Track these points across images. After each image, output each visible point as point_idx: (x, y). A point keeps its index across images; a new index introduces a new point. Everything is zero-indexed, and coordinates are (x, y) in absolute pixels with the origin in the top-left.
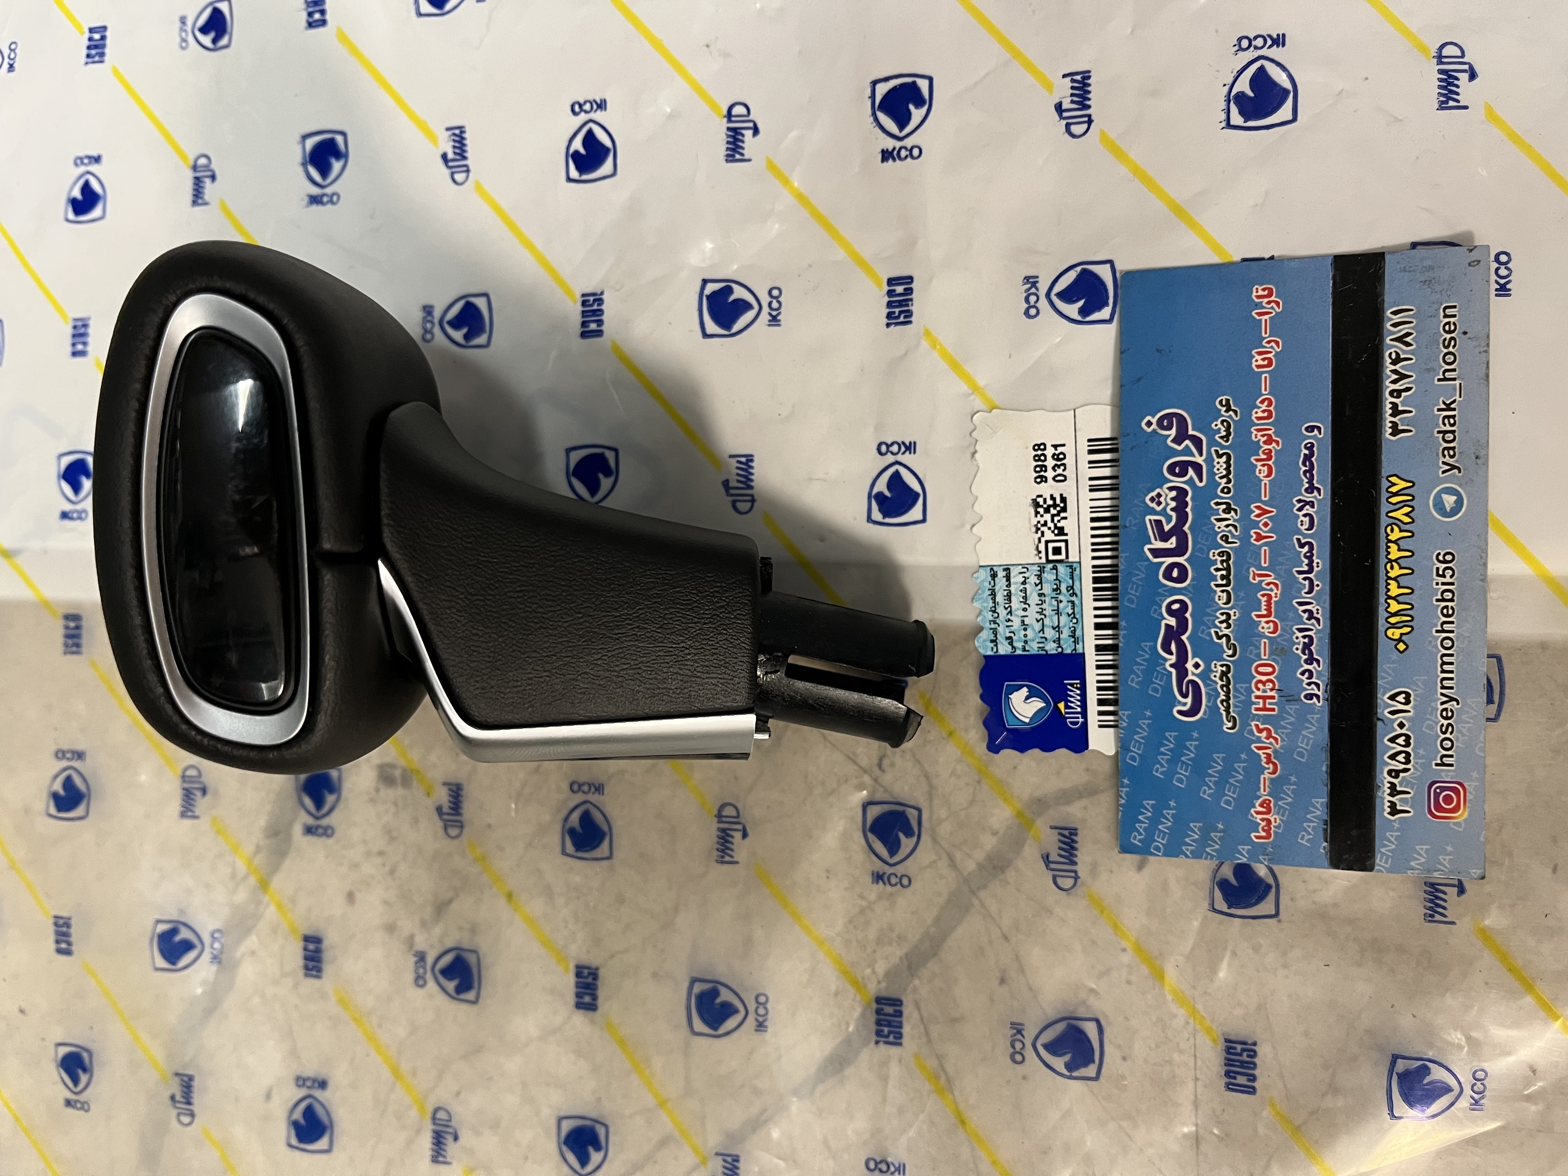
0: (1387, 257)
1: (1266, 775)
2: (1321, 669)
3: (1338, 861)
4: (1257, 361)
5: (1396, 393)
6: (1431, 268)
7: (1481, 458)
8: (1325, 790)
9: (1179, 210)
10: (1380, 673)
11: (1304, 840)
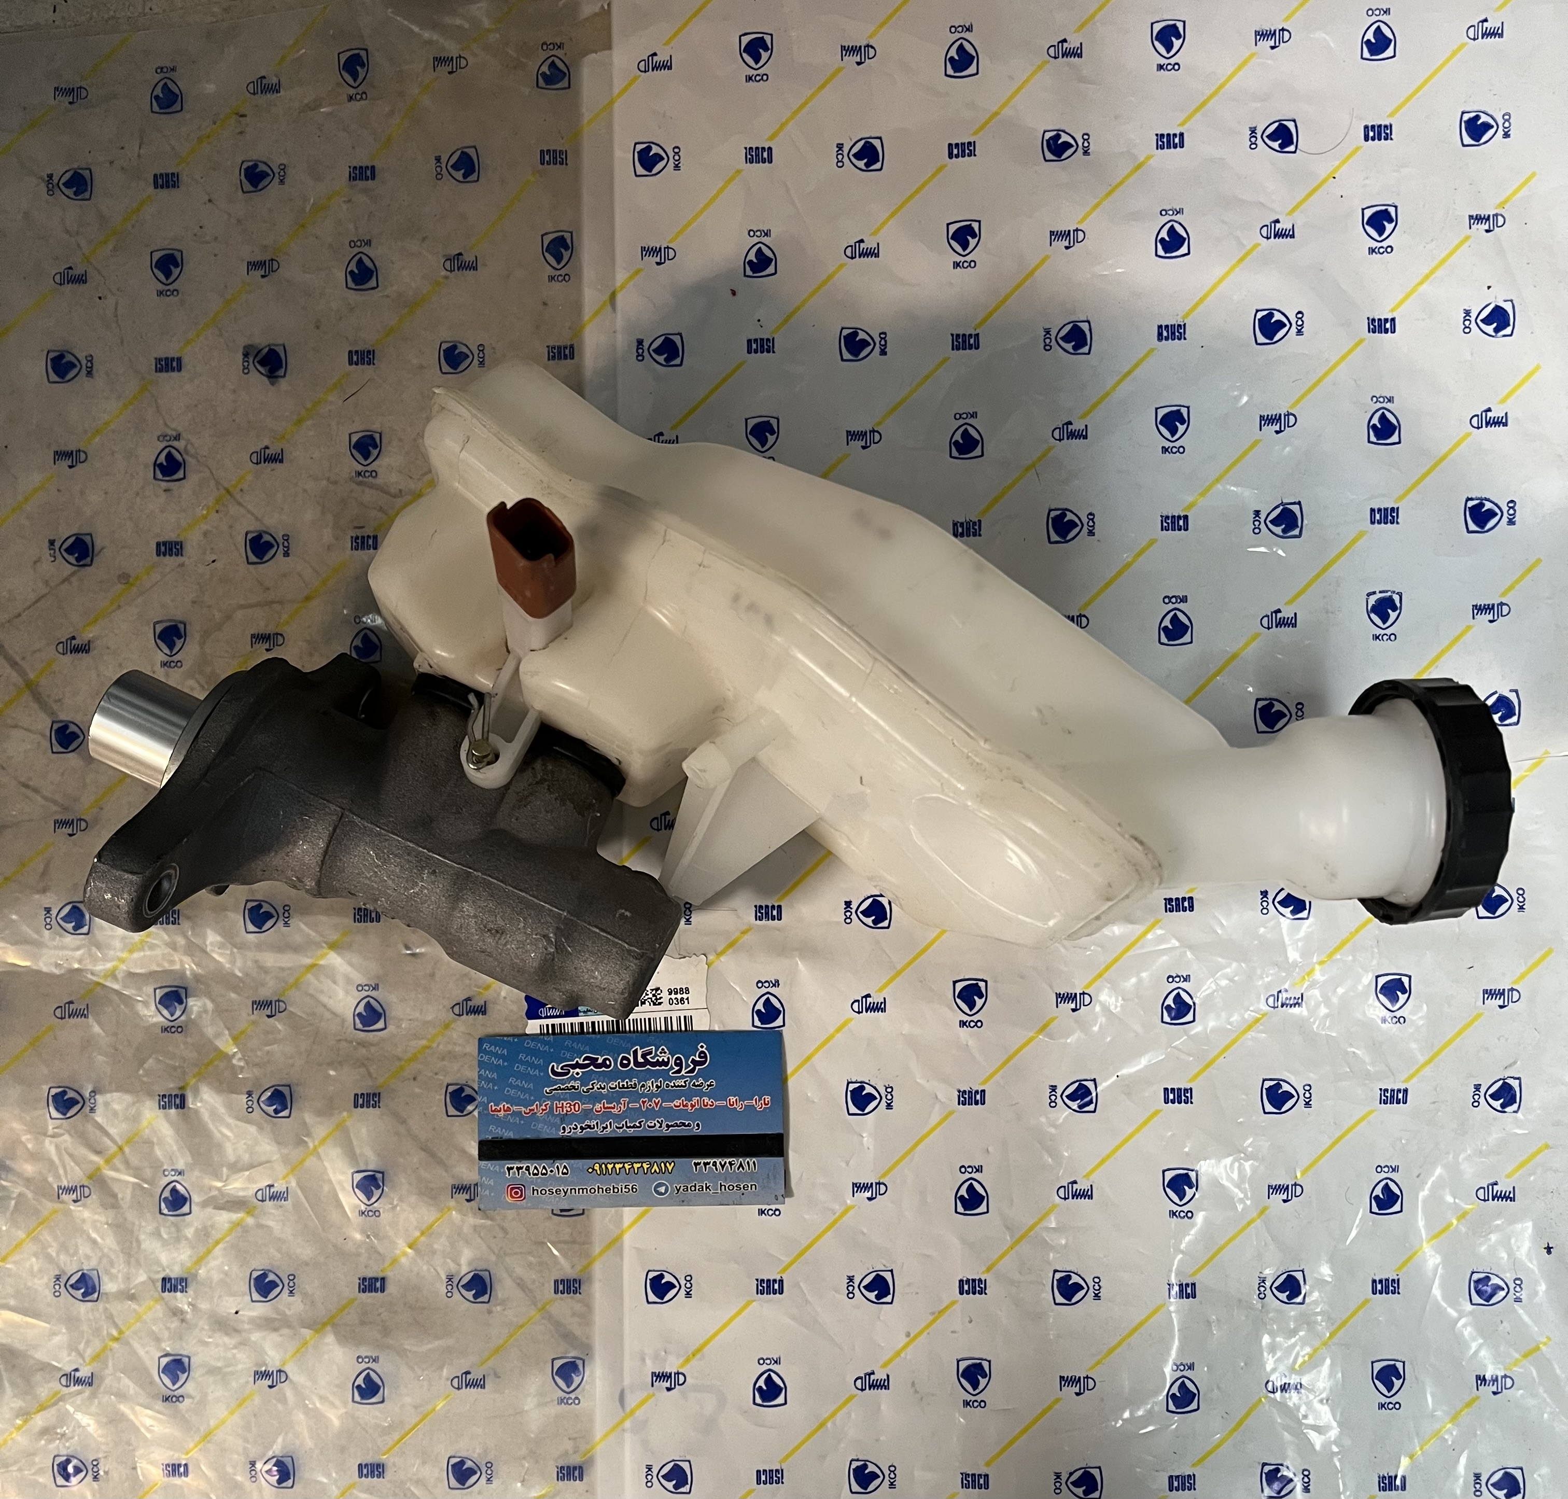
0: (782, 1159)
1: (523, 1109)
2: (579, 1133)
3: (482, 1144)
4: (733, 1099)
5: (715, 1164)
6: (775, 1178)
7: (683, 1203)
8: (517, 1137)
9: (809, 1058)
10: (577, 1161)
11: (492, 1128)
